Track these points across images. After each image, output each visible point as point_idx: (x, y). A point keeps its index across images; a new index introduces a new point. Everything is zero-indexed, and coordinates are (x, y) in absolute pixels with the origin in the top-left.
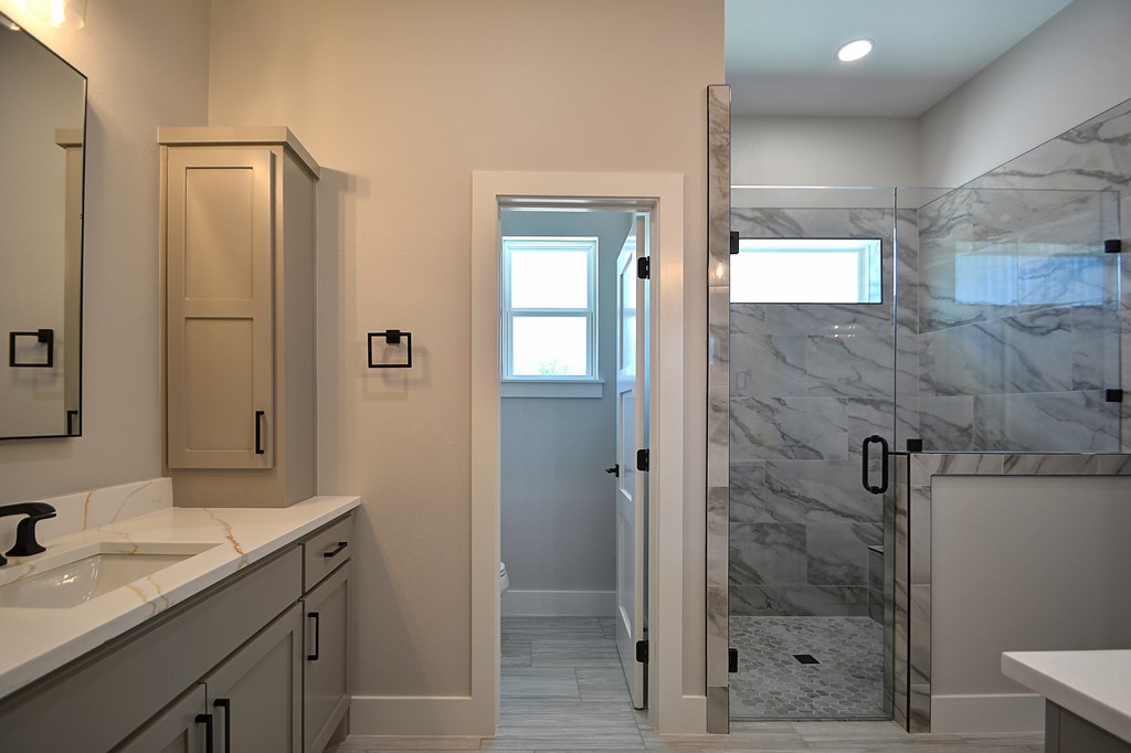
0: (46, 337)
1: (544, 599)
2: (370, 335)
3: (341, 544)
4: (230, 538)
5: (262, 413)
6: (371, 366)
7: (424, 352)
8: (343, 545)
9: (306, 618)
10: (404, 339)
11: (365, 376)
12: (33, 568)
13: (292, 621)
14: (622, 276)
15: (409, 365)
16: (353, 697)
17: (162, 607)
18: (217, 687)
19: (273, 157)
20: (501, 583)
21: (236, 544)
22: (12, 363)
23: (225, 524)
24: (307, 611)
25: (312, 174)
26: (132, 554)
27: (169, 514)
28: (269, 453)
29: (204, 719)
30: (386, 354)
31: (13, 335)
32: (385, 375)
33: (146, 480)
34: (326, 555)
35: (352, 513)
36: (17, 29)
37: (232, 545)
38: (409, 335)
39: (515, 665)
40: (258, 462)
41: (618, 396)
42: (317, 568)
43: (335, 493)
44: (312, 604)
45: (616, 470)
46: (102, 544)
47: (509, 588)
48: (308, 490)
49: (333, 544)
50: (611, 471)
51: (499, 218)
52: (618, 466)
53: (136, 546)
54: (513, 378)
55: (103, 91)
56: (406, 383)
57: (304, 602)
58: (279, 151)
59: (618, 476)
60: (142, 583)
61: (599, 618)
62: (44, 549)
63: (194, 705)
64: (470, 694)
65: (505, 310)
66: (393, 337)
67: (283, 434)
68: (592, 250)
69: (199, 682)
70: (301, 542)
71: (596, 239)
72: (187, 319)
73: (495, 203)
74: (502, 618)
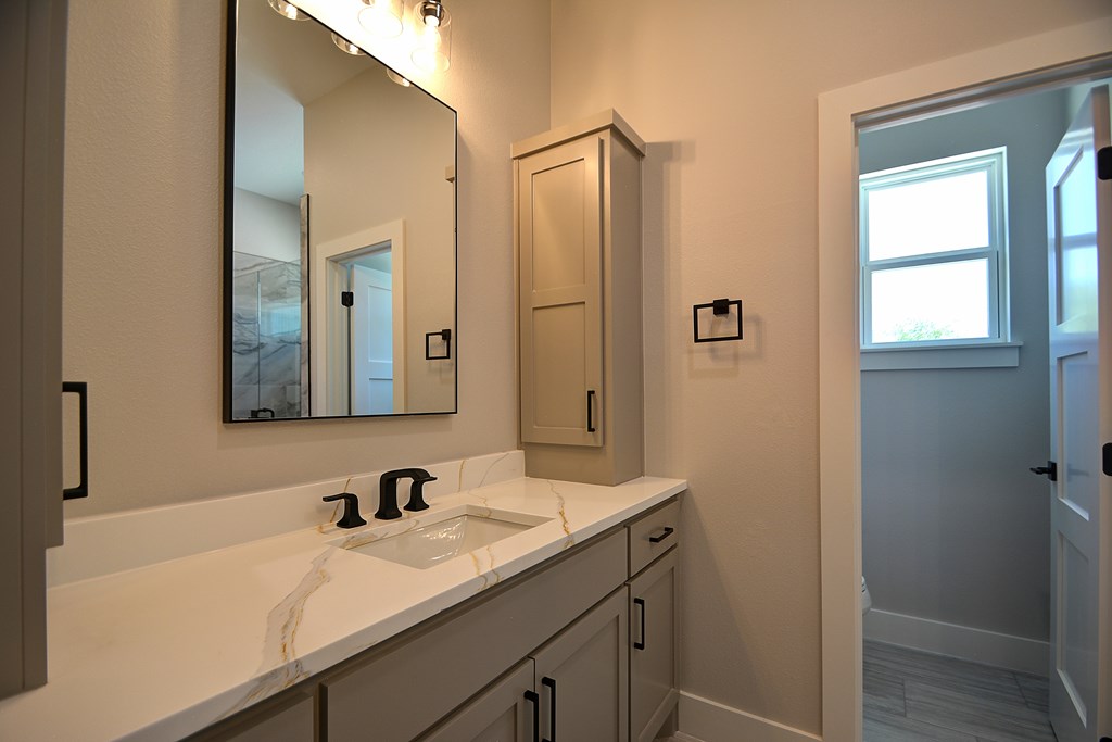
0: (446, 335)
1: (925, 630)
2: (696, 308)
3: (666, 529)
4: (561, 513)
5: (593, 392)
6: (697, 340)
7: (757, 321)
8: (669, 531)
9: (632, 603)
10: (734, 308)
11: (691, 352)
12: (418, 522)
13: (618, 604)
14: (1057, 189)
15: (740, 337)
16: (681, 692)
17: (493, 581)
18: (546, 664)
19: (602, 142)
20: (860, 598)
21: (565, 522)
22: (427, 358)
23: (561, 498)
24: (633, 596)
25: (637, 153)
26: (487, 518)
27: (521, 483)
28: (599, 432)
29: (530, 696)
30: (713, 327)
31: (427, 335)
32: (712, 350)
33: (503, 451)
34: (652, 540)
35: (679, 497)
36: (407, 84)
37: (561, 522)
38: (739, 303)
39: (881, 709)
40: (591, 440)
41: (1053, 362)
42: (643, 553)
43: (663, 474)
44: (638, 588)
45: (1051, 471)
46: (469, 506)
47: (873, 606)
48: (634, 469)
49: (659, 528)
50: (1040, 471)
51: (856, 144)
52: (1054, 465)
53: (490, 511)
54: (872, 347)
55: (469, 123)
56: (736, 357)
57: (629, 586)
58: (606, 135)
59: (1054, 478)
60: (481, 552)
61: (1013, 673)
62: (428, 507)
63: (523, 679)
64: (821, 734)
65: (862, 264)
66: (721, 307)
67: (612, 412)
68: (995, 168)
69: (529, 657)
70: (627, 524)
71: (1004, 149)
72: (534, 309)
73: (850, 125)
74: (865, 641)
